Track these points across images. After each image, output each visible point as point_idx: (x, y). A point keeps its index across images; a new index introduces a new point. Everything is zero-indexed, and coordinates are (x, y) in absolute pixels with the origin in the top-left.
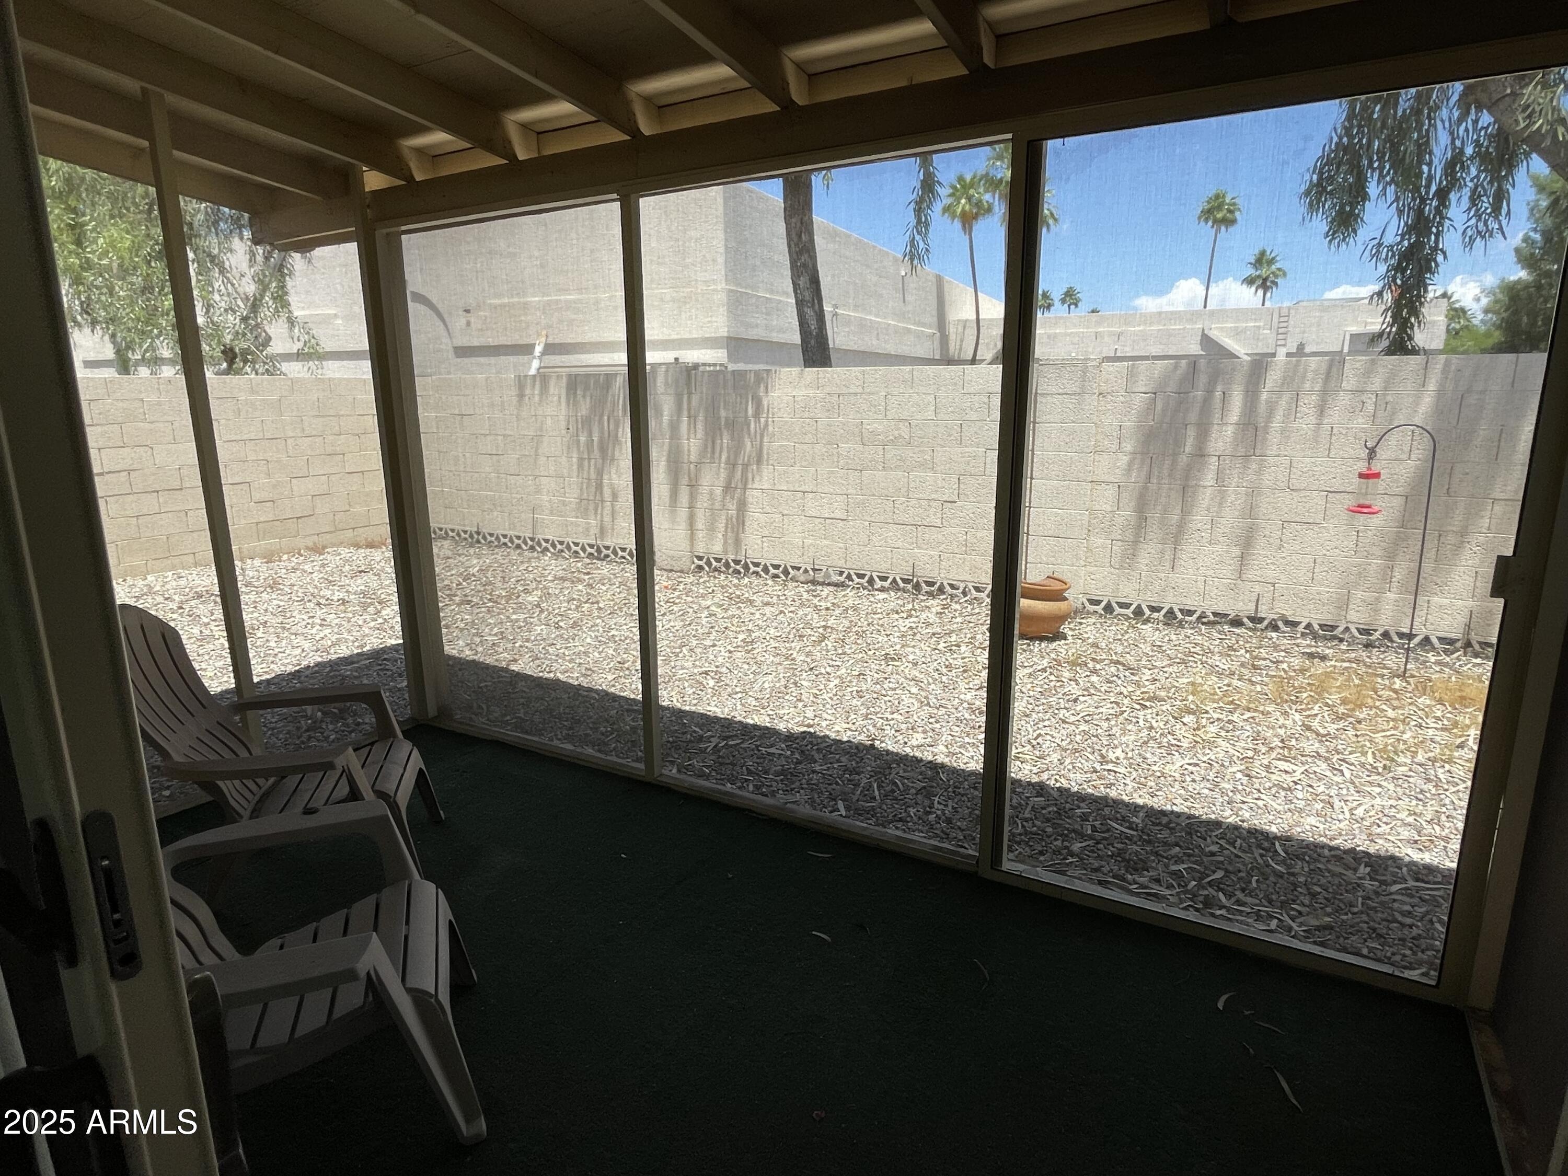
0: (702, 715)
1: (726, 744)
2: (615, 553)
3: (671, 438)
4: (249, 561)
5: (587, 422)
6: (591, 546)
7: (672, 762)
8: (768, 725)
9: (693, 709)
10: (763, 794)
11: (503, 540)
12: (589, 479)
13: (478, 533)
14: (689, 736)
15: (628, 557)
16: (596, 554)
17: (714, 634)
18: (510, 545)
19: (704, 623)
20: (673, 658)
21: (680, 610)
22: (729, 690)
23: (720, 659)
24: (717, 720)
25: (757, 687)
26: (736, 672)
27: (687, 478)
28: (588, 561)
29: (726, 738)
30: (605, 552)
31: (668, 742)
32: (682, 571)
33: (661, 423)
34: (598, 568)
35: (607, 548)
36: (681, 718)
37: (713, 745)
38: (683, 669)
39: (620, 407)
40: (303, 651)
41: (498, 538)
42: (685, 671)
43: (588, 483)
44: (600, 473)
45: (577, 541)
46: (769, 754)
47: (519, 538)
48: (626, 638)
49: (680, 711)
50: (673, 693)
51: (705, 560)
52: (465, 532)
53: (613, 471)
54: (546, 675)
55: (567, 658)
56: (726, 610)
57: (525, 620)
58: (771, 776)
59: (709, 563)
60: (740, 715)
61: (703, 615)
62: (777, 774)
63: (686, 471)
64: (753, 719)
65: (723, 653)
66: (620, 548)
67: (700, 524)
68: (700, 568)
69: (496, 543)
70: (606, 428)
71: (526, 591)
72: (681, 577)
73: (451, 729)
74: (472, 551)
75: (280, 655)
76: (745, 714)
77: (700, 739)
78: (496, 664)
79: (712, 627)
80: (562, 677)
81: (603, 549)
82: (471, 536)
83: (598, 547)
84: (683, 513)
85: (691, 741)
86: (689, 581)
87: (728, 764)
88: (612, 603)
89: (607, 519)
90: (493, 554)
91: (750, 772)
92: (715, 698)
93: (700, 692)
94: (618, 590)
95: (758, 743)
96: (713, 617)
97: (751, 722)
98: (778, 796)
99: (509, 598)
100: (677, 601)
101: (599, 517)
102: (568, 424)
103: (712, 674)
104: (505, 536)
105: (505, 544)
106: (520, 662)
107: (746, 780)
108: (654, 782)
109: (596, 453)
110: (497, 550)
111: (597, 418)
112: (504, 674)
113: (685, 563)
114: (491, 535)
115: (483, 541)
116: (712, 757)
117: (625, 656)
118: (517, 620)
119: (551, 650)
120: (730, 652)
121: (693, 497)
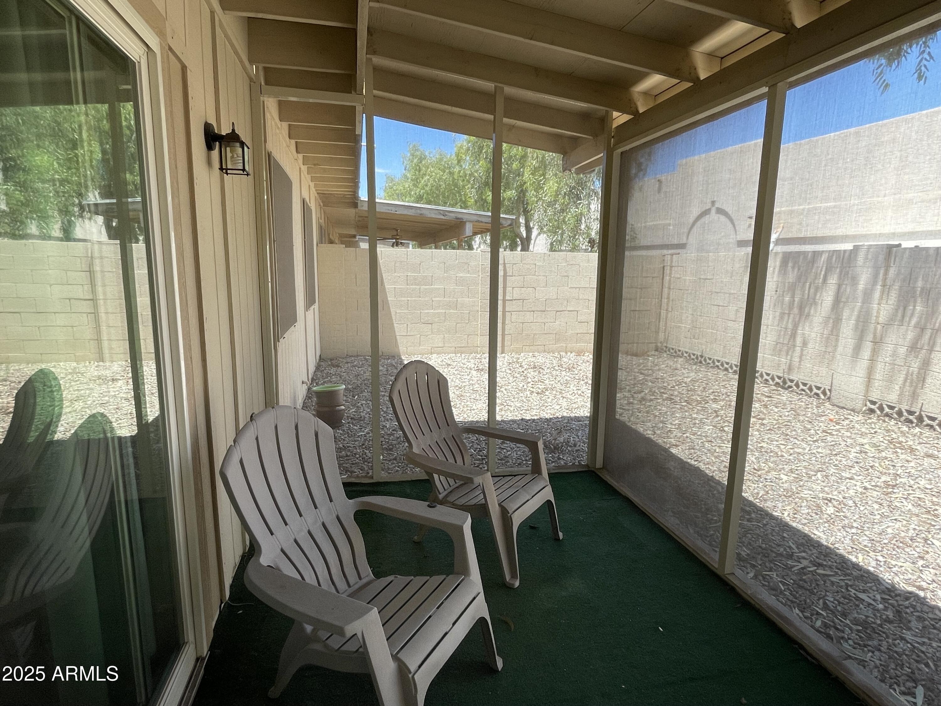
0: (806, 536)
1: (815, 571)
2: (797, 385)
3: (863, 303)
4: (569, 353)
5: (792, 288)
6: (779, 378)
7: (753, 566)
8: (871, 569)
9: (800, 527)
10: (829, 637)
11: (717, 364)
12: (786, 328)
13: (702, 356)
14: (782, 550)
15: (807, 391)
16: (781, 384)
17: (857, 468)
18: (721, 367)
19: (851, 457)
20: (805, 479)
21: (832, 441)
22: (846, 522)
23: (852, 492)
24: (818, 545)
25: (877, 529)
26: (862, 508)
27: (872, 336)
28: (774, 388)
29: (819, 565)
30: (789, 384)
31: (760, 547)
32: (853, 410)
33: (855, 290)
34: (780, 395)
35: (792, 381)
36: (783, 531)
37: (802, 566)
38: (809, 490)
39: (822, 276)
40: (561, 407)
41: (713, 362)
42: (811, 492)
43: (785, 332)
44: (796, 326)
45: (769, 372)
46: (857, 598)
47: (727, 363)
48: (771, 452)
49: (787, 525)
50: (788, 508)
51: (877, 405)
52: (694, 355)
53: (807, 324)
54: (693, 462)
55: (716, 454)
56: (880, 451)
57: (701, 420)
58: (848, 622)
59: (881, 408)
60: (845, 549)
61: (853, 450)
62: (856, 622)
63: (872, 330)
64: (857, 557)
65: (858, 488)
66: (803, 383)
67: (878, 375)
68: (872, 411)
69: (712, 365)
70: (807, 292)
71: (715, 400)
72: (850, 414)
73: (605, 479)
74: (694, 367)
75: (549, 407)
76: (850, 550)
77: (790, 556)
78: (663, 445)
79: (857, 463)
80: (702, 466)
81: (788, 381)
82: (697, 358)
83: (784, 380)
84: (863, 364)
85: (781, 555)
86: (856, 418)
87: (806, 589)
88: (775, 422)
89: (797, 359)
90: (707, 372)
91: (826, 607)
92: (826, 525)
93: (814, 515)
94: (787, 414)
95: (850, 583)
96: (863, 455)
97: (854, 560)
98: (845, 645)
99: (699, 403)
100: (835, 433)
101: (789, 357)
102: (777, 288)
103: (835, 503)
104: (718, 361)
105: (718, 366)
106: (679, 448)
107: (818, 613)
108: (723, 577)
109: (796, 310)
110: (711, 370)
111: (801, 284)
112: (663, 453)
113: (859, 405)
114: (710, 359)
115: (703, 362)
116: (794, 577)
117: (764, 465)
118: (695, 419)
119: (707, 444)
120: (866, 488)
121: (875, 352)
